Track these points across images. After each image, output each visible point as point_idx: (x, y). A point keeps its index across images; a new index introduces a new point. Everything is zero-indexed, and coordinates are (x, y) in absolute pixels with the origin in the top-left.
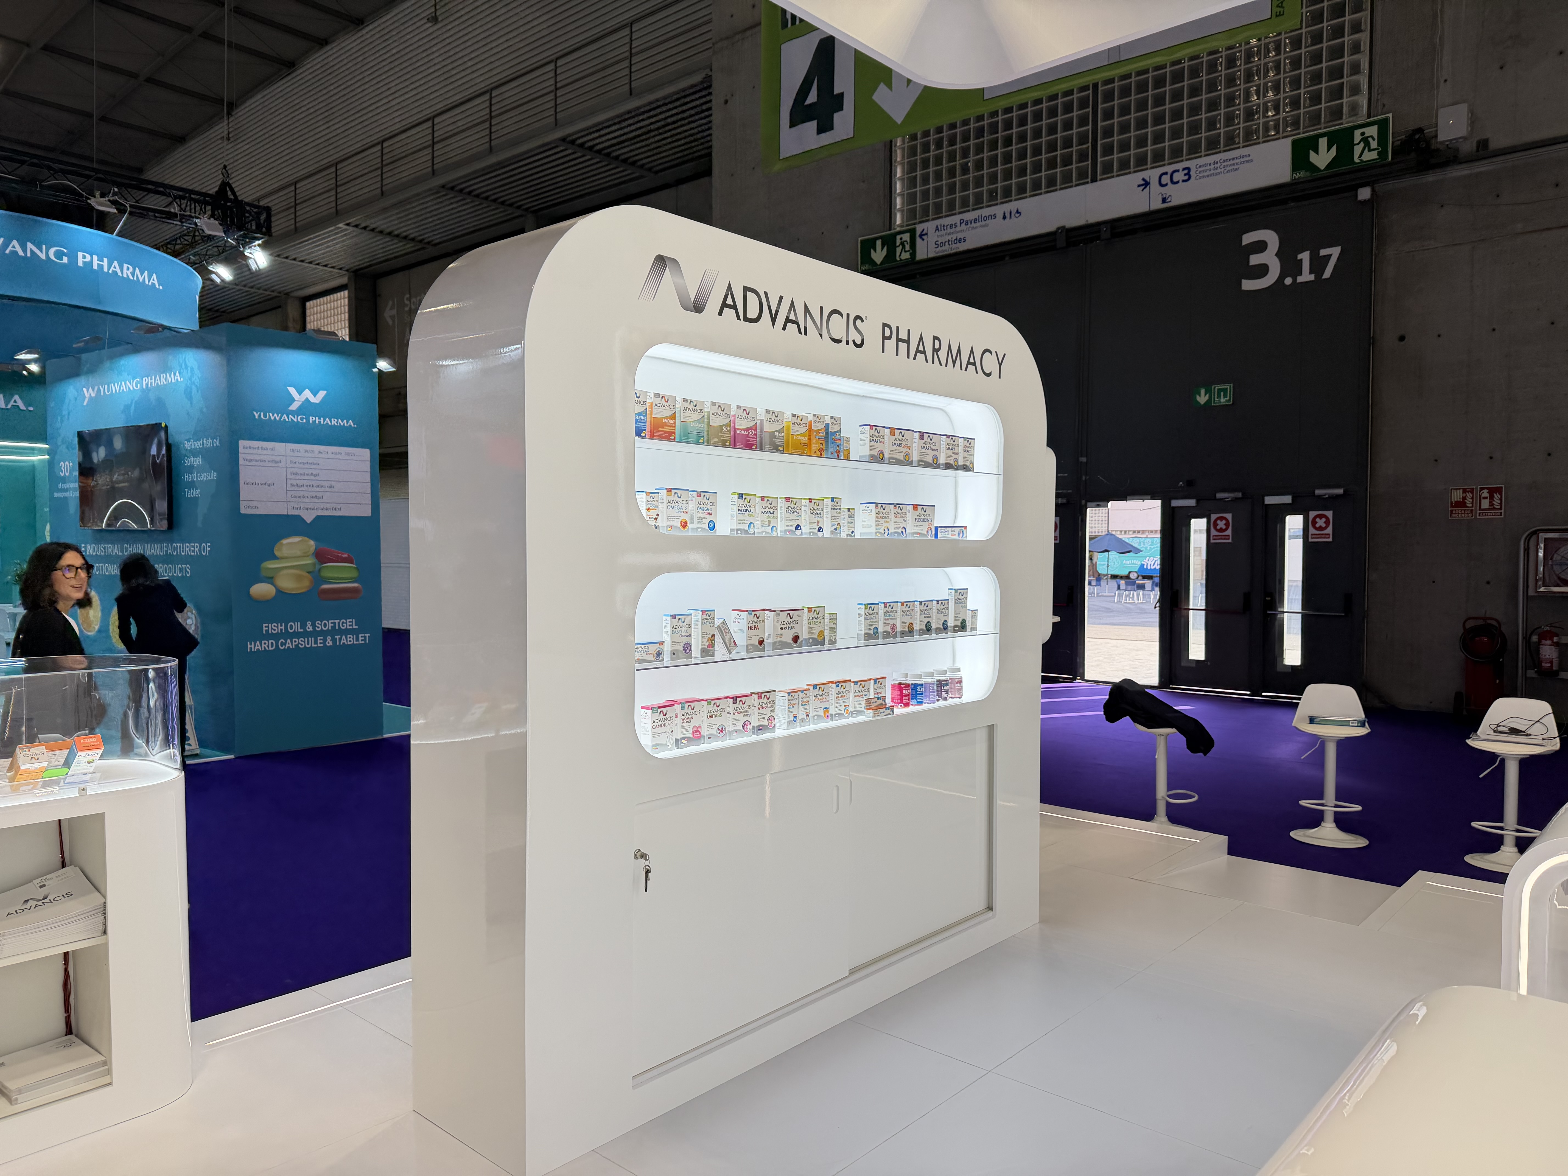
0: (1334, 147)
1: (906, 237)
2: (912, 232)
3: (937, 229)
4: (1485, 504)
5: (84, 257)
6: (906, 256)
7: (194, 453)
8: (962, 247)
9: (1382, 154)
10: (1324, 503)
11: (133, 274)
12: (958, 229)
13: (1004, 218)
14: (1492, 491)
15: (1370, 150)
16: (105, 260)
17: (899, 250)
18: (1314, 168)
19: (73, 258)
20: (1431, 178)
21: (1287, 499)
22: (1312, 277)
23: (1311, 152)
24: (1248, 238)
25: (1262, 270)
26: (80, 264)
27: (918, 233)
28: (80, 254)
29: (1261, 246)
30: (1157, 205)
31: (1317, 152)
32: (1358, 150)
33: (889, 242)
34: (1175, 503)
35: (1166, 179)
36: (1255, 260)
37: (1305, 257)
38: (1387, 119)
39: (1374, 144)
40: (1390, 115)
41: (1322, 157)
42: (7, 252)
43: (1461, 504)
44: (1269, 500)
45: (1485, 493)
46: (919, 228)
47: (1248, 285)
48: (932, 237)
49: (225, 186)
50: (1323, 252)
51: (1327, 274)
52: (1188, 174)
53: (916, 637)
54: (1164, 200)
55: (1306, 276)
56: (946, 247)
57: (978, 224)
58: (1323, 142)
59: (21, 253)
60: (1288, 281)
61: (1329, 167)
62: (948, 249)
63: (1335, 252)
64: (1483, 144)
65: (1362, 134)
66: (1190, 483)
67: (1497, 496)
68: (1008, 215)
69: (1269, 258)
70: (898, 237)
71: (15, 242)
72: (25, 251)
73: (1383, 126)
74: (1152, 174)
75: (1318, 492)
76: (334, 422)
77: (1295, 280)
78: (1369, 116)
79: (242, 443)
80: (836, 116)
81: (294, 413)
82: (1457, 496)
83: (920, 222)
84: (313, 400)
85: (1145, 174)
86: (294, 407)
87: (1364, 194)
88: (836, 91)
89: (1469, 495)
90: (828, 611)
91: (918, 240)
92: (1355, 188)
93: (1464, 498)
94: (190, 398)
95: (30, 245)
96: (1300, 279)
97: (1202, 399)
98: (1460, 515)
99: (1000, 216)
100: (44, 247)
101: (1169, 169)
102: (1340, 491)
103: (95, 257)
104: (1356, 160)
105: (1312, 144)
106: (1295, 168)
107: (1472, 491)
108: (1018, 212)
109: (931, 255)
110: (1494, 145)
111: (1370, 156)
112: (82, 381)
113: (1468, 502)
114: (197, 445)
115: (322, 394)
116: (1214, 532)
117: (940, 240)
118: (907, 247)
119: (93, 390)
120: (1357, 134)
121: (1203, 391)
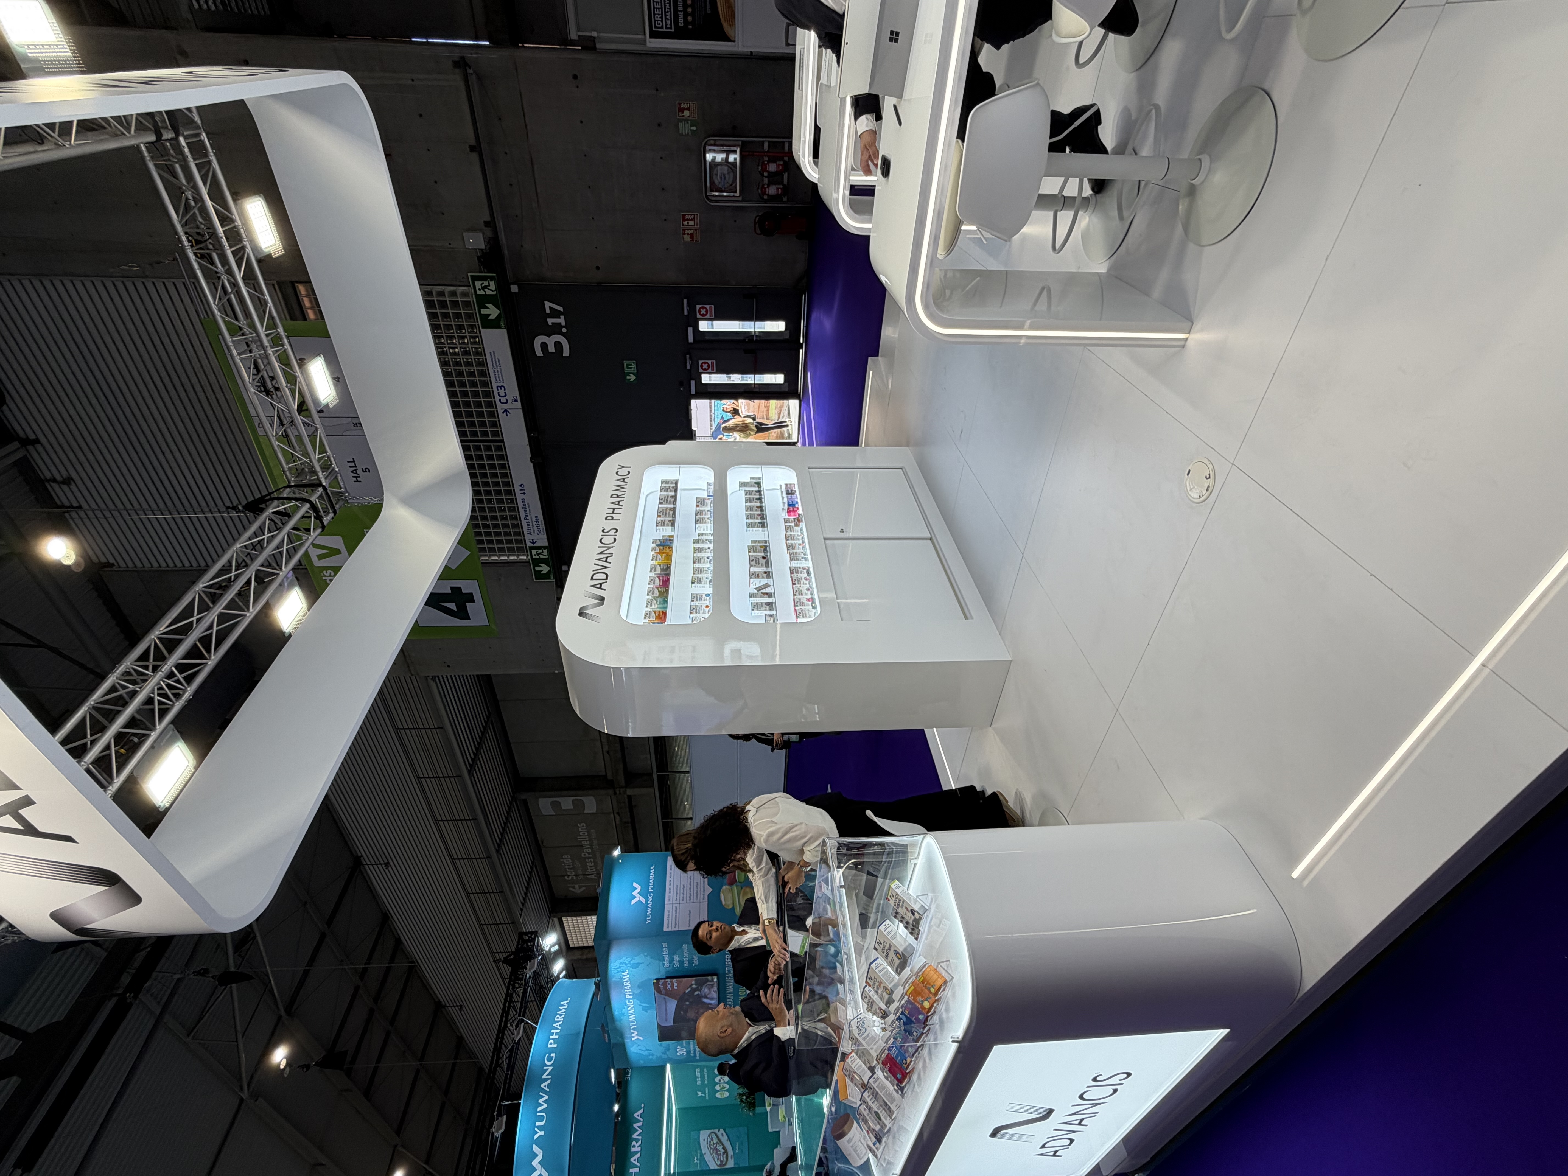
0: (487, 305)
1: (534, 552)
2: (531, 548)
3: (530, 534)
4: (691, 223)
5: (551, 1044)
6: (545, 552)
7: (671, 961)
8: (541, 518)
9: (492, 278)
10: (692, 310)
11: (561, 1015)
12: (530, 521)
13: (524, 493)
14: (684, 219)
15: (489, 286)
16: (552, 1031)
17: (542, 556)
18: (499, 316)
19: (552, 1050)
20: (506, 252)
21: (690, 330)
22: (562, 317)
23: (490, 318)
24: (539, 353)
25: (558, 345)
26: (555, 1046)
27: (532, 545)
28: (549, 1046)
29: (544, 346)
30: (519, 405)
31: (490, 315)
32: (489, 292)
33: (537, 562)
34: (693, 392)
35: (503, 400)
36: (551, 349)
37: (550, 321)
38: (471, 276)
39: (486, 283)
40: (469, 274)
41: (493, 312)
42: (548, 1090)
43: (691, 236)
44: (691, 340)
45: (685, 223)
46: (529, 544)
47: (566, 352)
48: (535, 536)
49: (506, 961)
50: (548, 311)
51: (561, 309)
52: (501, 387)
53: (763, 504)
54: (516, 401)
56: (541, 527)
57: (528, 509)
58: (484, 311)
59: (549, 1081)
60: (564, 330)
61: (498, 308)
62: (542, 527)
63: (548, 305)
64: (487, 224)
65: (479, 289)
66: (681, 384)
67: (687, 217)
68: (522, 492)
69: (551, 341)
70: (534, 557)
71: (542, 1086)
72: (548, 1079)
73: (475, 279)
74: (500, 408)
75: (686, 313)
76: (652, 877)
77: (564, 327)
78: (470, 286)
79: (665, 929)
80: (464, 591)
81: (647, 900)
82: (687, 238)
83: (526, 544)
84: (639, 889)
85: (500, 412)
86: (643, 900)
87: (514, 289)
88: (449, 591)
89: (686, 231)
90: (750, 544)
91: (536, 545)
93: (688, 234)
94: (639, 964)
95: (544, 1077)
96: (563, 324)
97: (632, 378)
98: (698, 237)
99: (523, 496)
100: (545, 1068)
101: (497, 398)
102: (685, 301)
103: (551, 1037)
104: (495, 293)
105: (485, 318)
106: (499, 327)
107: (684, 230)
108: (521, 486)
109: (545, 536)
110: (487, 218)
111: (493, 285)
112: (627, 1042)
113: (690, 232)
114: (666, 958)
115: (635, 885)
116: (710, 370)
117: (536, 531)
118: (540, 551)
119: (633, 1033)
120: (479, 293)
121: (628, 377)
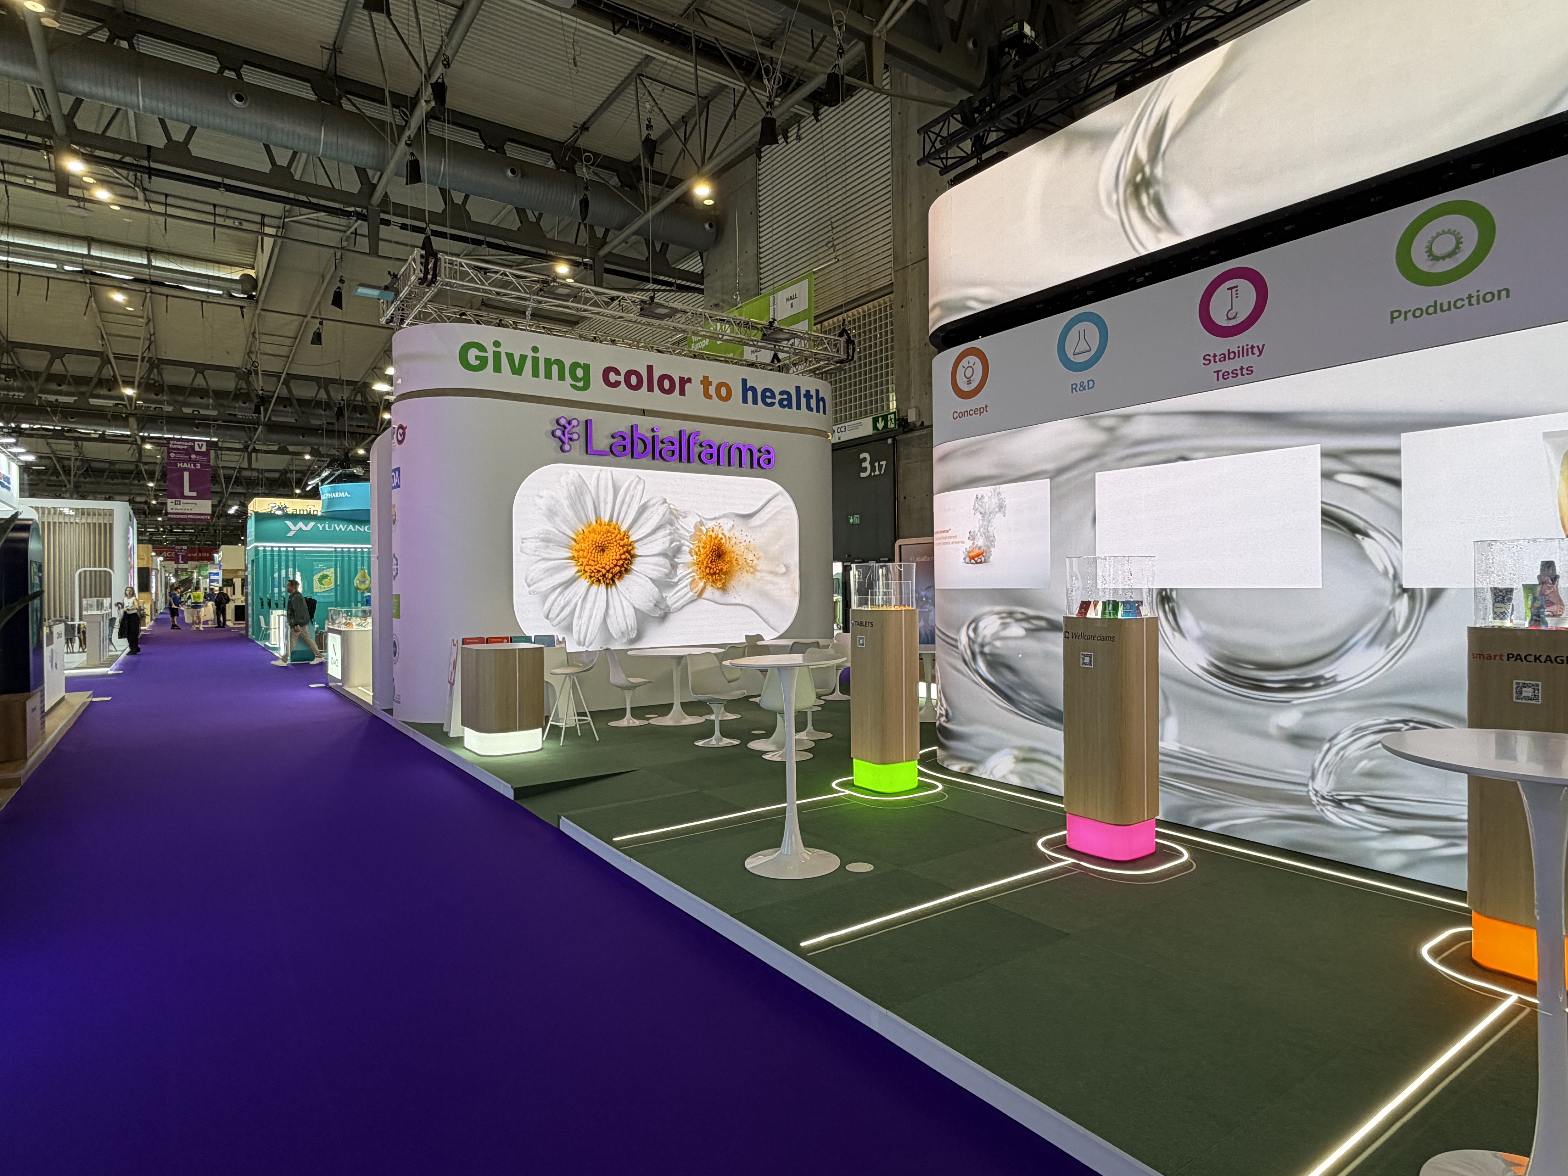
0: (883, 422)
9: (895, 426)
18: (878, 429)
20: (910, 435)
22: (879, 473)
23: (877, 423)
25: (865, 469)
29: (865, 459)
32: (889, 423)
34: (846, 564)
37: (876, 464)
39: (893, 422)
41: (880, 426)
47: (863, 475)
50: (881, 463)
51: (882, 472)
52: (845, 429)
55: (877, 473)
58: (880, 419)
61: (882, 429)
63: (884, 463)
64: (923, 423)
69: (866, 464)
73: (895, 414)
77: (874, 474)
87: (891, 441)
92: (887, 439)
97: (852, 521)
101: (840, 426)
104: (889, 427)
105: (877, 420)
106: (873, 429)
111: (892, 426)
120: (889, 417)
121: (851, 518)
